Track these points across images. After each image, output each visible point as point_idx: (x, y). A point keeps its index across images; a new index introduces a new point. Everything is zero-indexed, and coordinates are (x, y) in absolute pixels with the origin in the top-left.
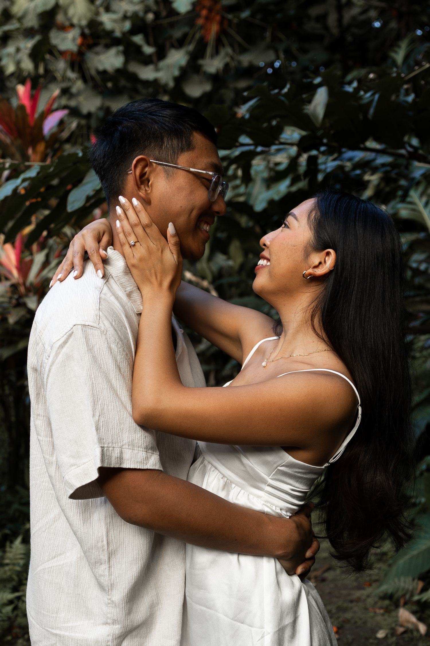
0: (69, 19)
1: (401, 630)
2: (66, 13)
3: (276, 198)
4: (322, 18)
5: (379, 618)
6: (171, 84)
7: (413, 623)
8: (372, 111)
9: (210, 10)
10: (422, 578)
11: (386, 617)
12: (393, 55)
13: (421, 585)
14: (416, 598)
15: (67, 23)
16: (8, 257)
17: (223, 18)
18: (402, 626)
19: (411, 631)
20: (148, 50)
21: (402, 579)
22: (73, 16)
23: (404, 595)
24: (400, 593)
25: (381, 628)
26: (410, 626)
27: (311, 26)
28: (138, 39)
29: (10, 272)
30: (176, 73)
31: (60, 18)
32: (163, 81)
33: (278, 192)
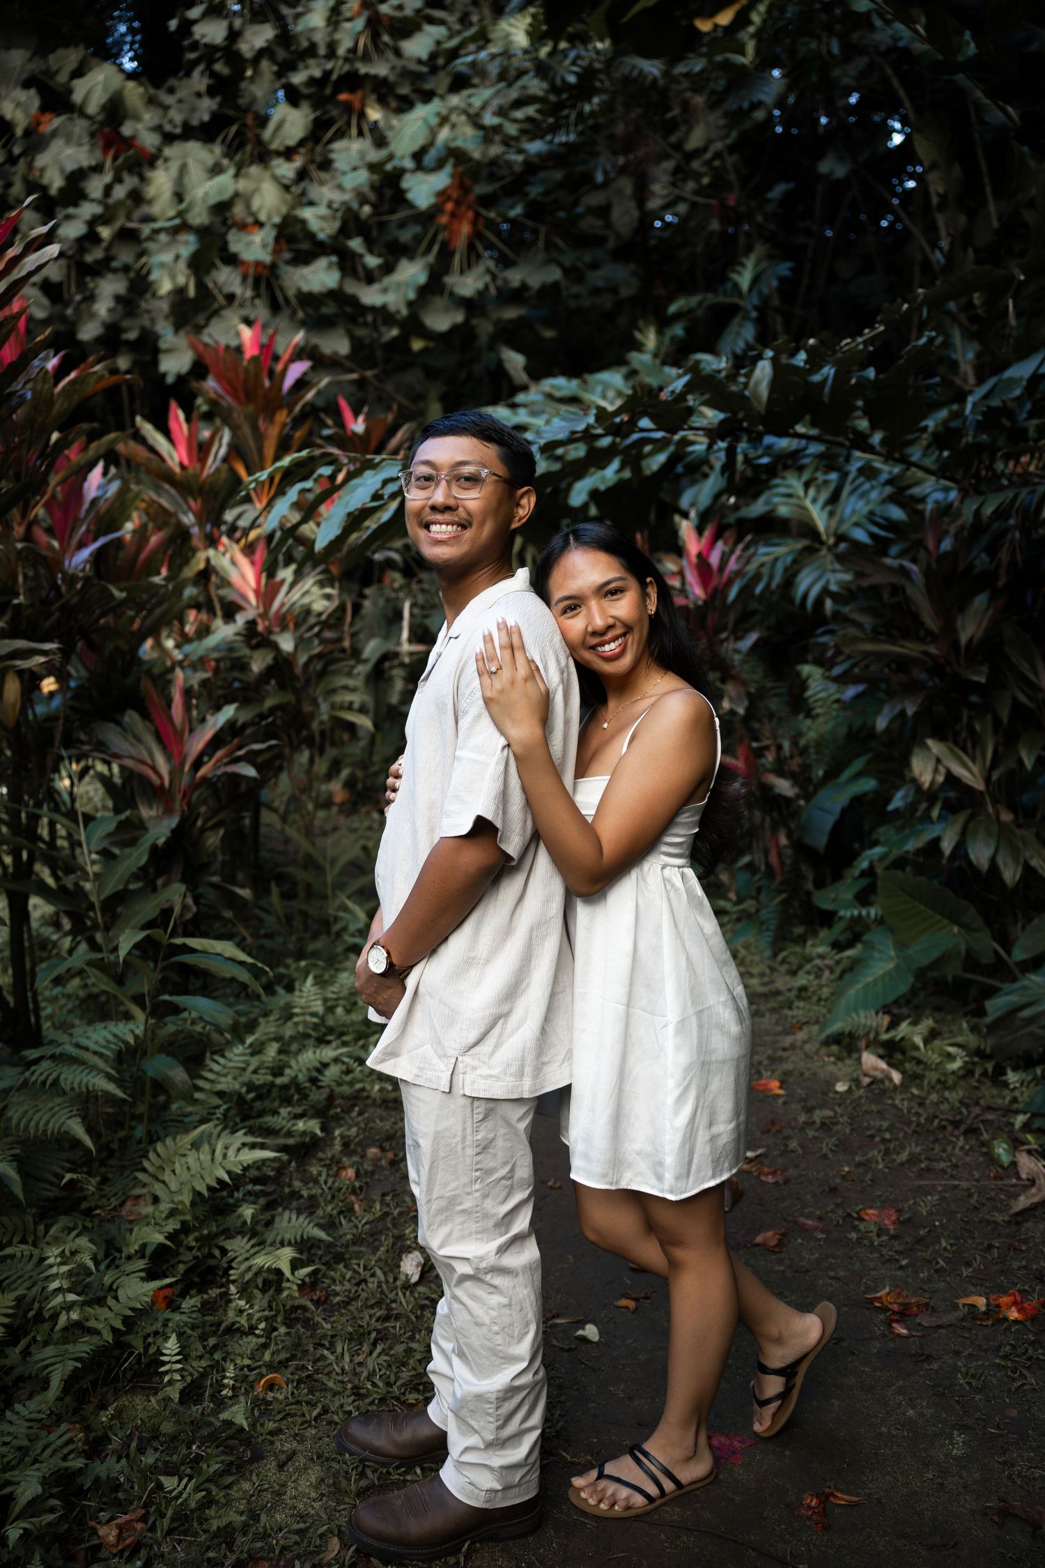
0: (254, 215)
1: (866, 1080)
2: (248, 206)
3: (602, 488)
4: (603, 212)
5: (831, 1068)
6: (404, 311)
7: (882, 1071)
8: (827, 390)
9: (458, 203)
10: (886, 1010)
11: (840, 1064)
12: (734, 276)
13: (886, 1020)
14: (885, 1037)
15: (250, 220)
16: (243, 577)
17: (477, 215)
18: (866, 1075)
19: (882, 1081)
20: (372, 261)
21: (862, 1013)
22: (260, 208)
23: (867, 1034)
24: (861, 1032)
25: (838, 1080)
26: (879, 1075)
27: (590, 224)
28: (356, 244)
29: (245, 598)
30: (412, 295)
31: (238, 211)
32: (392, 308)
33: (603, 479)
